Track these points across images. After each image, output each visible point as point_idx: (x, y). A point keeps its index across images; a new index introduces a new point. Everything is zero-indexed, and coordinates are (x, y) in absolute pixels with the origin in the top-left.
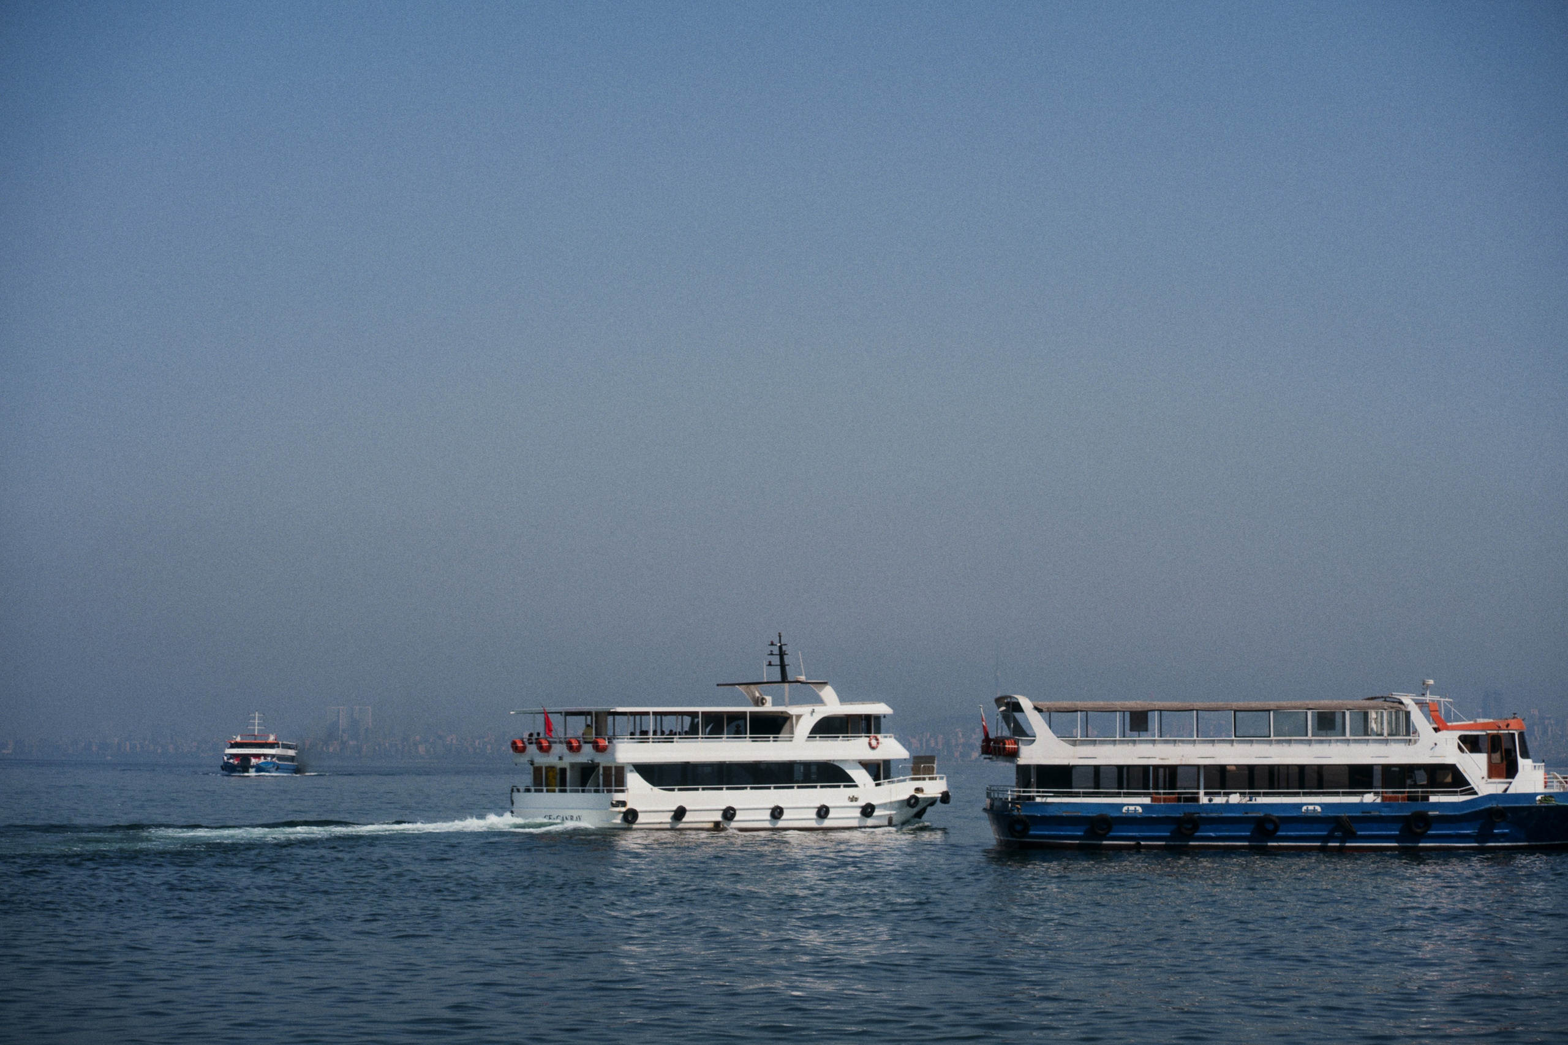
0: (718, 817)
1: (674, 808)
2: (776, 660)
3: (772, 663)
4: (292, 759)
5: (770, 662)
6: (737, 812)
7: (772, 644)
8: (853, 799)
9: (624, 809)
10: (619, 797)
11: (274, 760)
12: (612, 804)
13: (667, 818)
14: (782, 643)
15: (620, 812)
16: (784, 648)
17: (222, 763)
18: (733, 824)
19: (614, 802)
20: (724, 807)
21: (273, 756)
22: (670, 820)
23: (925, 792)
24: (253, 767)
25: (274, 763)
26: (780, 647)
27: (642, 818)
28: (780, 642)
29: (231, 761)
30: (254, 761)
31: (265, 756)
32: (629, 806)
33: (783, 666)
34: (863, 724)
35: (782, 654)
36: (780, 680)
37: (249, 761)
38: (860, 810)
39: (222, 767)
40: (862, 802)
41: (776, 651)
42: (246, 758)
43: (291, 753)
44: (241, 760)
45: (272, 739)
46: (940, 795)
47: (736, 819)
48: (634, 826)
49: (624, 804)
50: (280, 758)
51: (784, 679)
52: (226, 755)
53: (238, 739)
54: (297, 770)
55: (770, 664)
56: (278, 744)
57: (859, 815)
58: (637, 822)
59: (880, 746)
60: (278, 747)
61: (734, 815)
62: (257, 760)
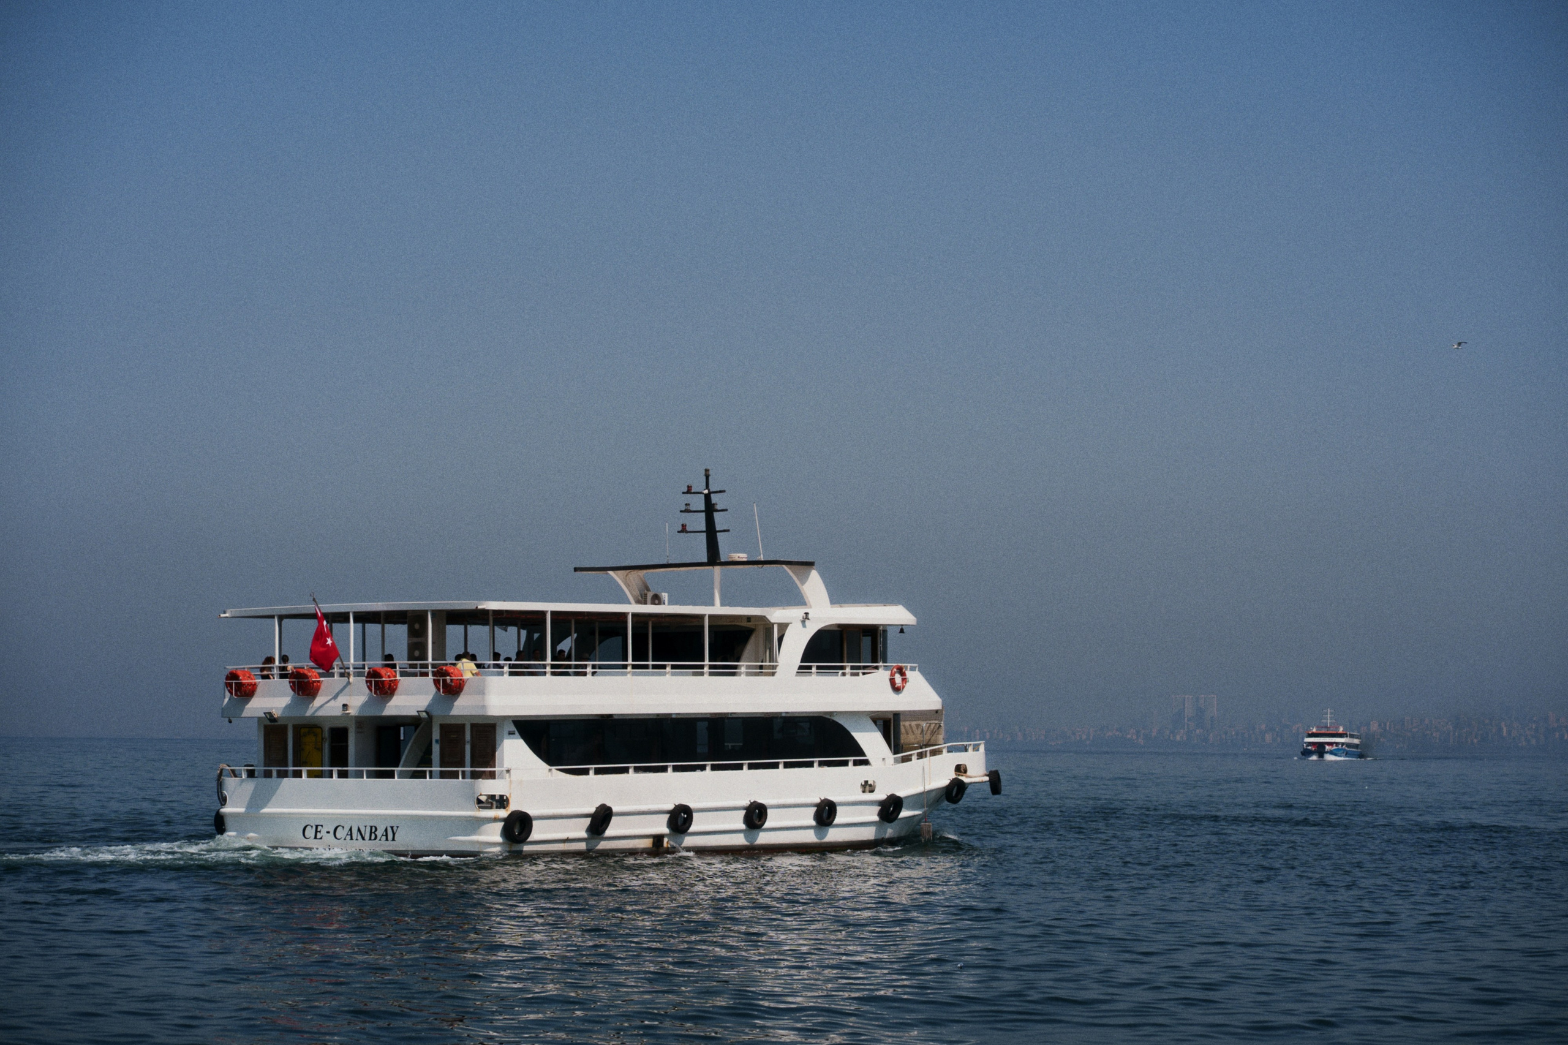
0: (661, 826)
1: (592, 810)
2: (698, 522)
3: (688, 529)
4: (1356, 746)
5: (684, 526)
6: (695, 815)
7: (689, 491)
8: (868, 787)
9: (503, 813)
10: (488, 787)
11: (1344, 746)
12: (479, 801)
13: (579, 830)
14: (713, 488)
15: (496, 820)
16: (715, 498)
17: (1302, 750)
18: (689, 841)
19: (483, 798)
20: (670, 807)
21: (1343, 744)
22: (584, 835)
23: (969, 773)
24: (1327, 752)
25: (1344, 750)
26: (708, 498)
27: (538, 832)
28: (707, 487)
29: (1310, 748)
30: (1327, 748)
31: (1337, 744)
32: (513, 806)
33: (711, 532)
34: (866, 642)
35: (710, 509)
36: (705, 560)
37: (1324, 748)
38: (878, 808)
39: (1301, 752)
40: (880, 795)
41: (699, 503)
42: (1321, 745)
43: (1356, 741)
44: (1318, 747)
45: (1341, 730)
46: (987, 779)
47: (692, 829)
48: (526, 848)
49: (502, 802)
50: (1349, 745)
51: (714, 558)
52: (1305, 743)
53: (1314, 730)
54: (1361, 756)
55: (684, 529)
56: (1346, 734)
57: (876, 818)
58: (531, 838)
59: (908, 685)
60: (1347, 737)
61: (689, 821)
62: (1330, 747)
